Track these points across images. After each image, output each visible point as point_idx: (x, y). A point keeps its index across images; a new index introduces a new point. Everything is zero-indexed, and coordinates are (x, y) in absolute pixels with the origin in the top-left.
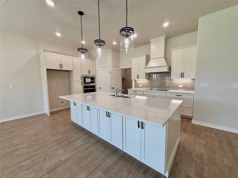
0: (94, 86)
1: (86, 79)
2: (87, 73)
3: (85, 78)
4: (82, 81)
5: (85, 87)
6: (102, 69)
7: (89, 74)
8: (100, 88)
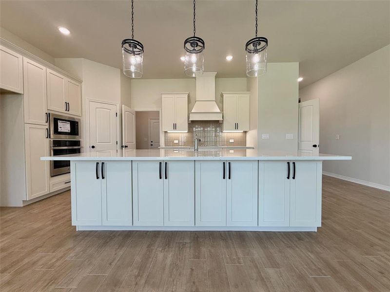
0: (77, 143)
1: (60, 124)
2: (63, 110)
3: (56, 121)
4: (47, 127)
5: (56, 143)
6: (99, 105)
7: (67, 112)
8: (93, 147)
